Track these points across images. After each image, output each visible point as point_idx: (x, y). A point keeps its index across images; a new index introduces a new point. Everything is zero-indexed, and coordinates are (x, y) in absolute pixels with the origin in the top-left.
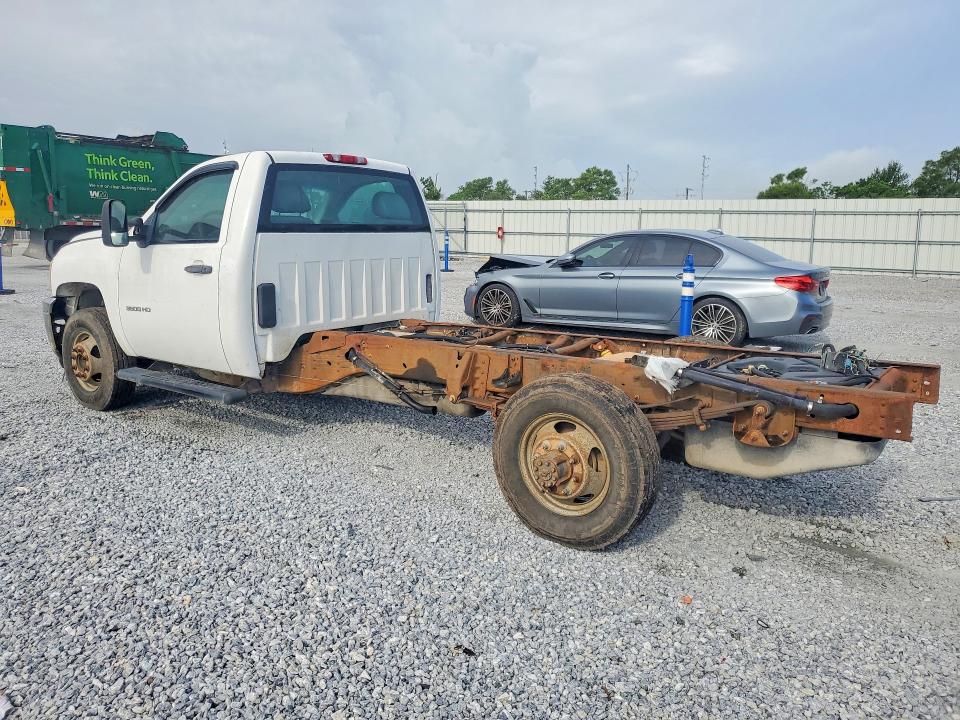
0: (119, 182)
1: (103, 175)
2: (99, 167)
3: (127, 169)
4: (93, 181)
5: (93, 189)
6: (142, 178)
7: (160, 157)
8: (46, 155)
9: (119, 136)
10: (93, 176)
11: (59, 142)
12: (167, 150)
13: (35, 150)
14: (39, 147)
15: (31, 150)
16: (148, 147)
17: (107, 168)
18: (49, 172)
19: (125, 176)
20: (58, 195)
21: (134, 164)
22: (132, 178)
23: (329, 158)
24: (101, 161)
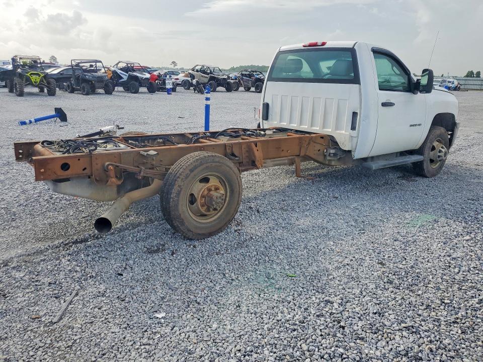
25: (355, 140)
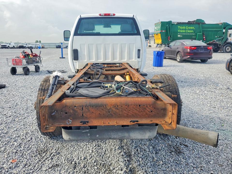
0: (185, 33)
1: (182, 31)
2: (181, 29)
3: (188, 29)
4: (179, 33)
5: (179, 35)
6: (191, 31)
7: (197, 26)
8: (169, 27)
9: (189, 21)
10: (179, 31)
11: (172, 24)
12: (199, 24)
13: (167, 27)
14: (168, 26)
15: (166, 27)
16: (194, 23)
17: (183, 29)
18: (169, 31)
19: (187, 31)
20: (171, 36)
21: (190, 28)
22: (189, 31)
23: (100, 15)
24: (182, 28)
25: (140, 63)
